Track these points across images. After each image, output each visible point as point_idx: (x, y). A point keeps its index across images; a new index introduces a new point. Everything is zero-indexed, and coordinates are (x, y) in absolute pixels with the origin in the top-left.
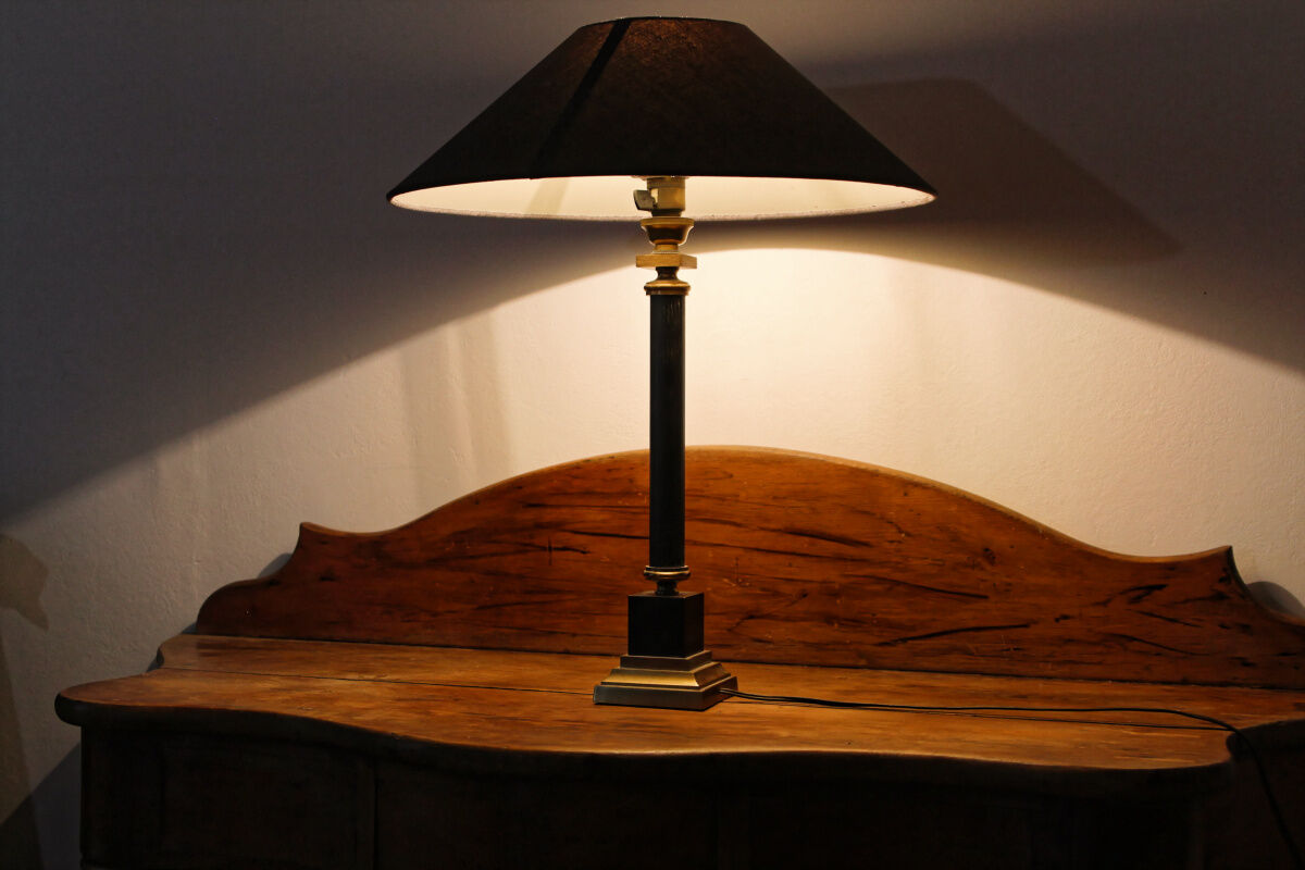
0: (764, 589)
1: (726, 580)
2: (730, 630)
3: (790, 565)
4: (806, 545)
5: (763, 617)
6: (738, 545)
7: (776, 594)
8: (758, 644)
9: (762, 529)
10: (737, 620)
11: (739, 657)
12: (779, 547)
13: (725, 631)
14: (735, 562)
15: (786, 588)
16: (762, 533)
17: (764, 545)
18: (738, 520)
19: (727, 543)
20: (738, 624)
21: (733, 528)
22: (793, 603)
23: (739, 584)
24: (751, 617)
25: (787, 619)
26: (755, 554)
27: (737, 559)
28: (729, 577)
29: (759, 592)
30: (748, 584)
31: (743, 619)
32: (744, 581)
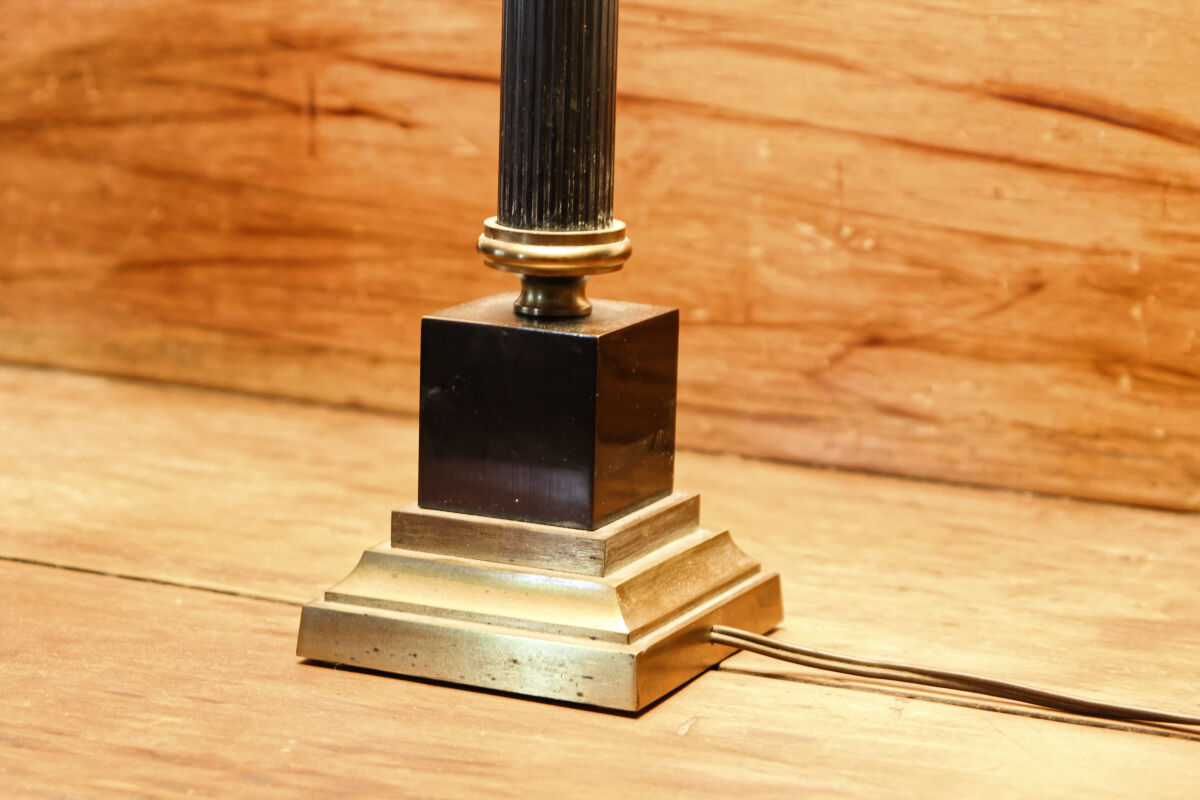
0: (914, 262)
1: (806, 229)
2: (812, 375)
3: (997, 195)
4: (1047, 137)
5: (910, 342)
6: (845, 124)
7: (951, 277)
8: (898, 423)
9: (921, 81)
10: (835, 348)
11: (834, 456)
12: (963, 140)
13: (793, 377)
14: (833, 174)
15: (979, 262)
16: (921, 95)
17: (924, 129)
18: (849, 53)
19: (815, 118)
20: (836, 359)
21: (832, 75)
22: (1004, 307)
23: (843, 243)
24: (875, 341)
25: (980, 355)
26: (895, 153)
27: (840, 167)
28: (814, 220)
29: (900, 269)
30: (868, 243)
31: (851, 346)
32: (859, 233)
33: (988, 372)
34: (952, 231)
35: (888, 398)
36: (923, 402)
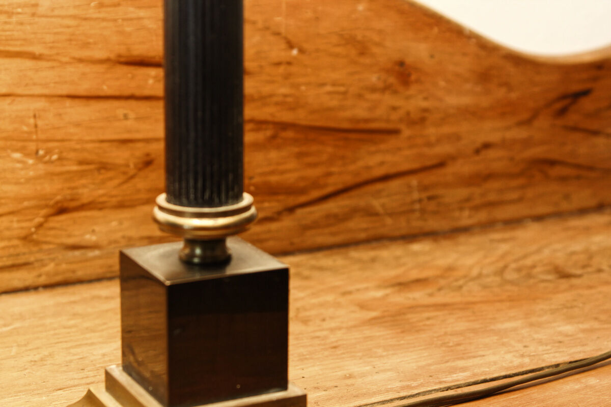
0: (81, 163)
1: (17, 155)
2: (26, 239)
3: (126, 117)
4: (151, 81)
5: (82, 207)
6: (38, 90)
7: (103, 167)
8: (77, 253)
9: (81, 60)
10: (38, 220)
11: (43, 280)
12: (106, 90)
13: (15, 242)
14: (32, 121)
15: (120, 156)
16: (82, 68)
17: (84, 88)
18: (37, 49)
19: (19, 91)
20: (40, 226)
21: (29, 63)
22: (132, 177)
23: (39, 159)
24: (62, 210)
25: (121, 206)
26: (68, 103)
27: (35, 116)
28: (21, 150)
29: (75, 168)
30: (55, 157)
31: (47, 217)
32: (49, 152)
33: (126, 214)
34: (102, 141)
35: (71, 241)
36: (90, 238)
